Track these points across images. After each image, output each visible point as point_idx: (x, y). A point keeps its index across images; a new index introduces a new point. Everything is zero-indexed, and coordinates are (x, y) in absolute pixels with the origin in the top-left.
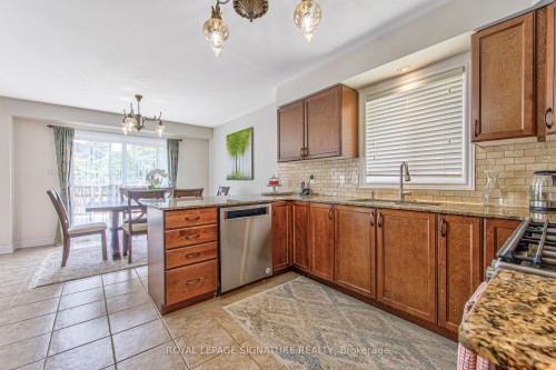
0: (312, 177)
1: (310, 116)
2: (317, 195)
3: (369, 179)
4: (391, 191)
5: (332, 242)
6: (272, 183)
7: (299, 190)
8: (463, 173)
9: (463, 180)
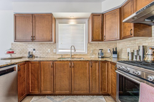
0: (34, 50)
1: (36, 23)
2: (37, 57)
3: (60, 51)
4: (67, 55)
5: (52, 77)
6: (9, 52)
7: (27, 55)
8: (85, 49)
9: (85, 51)
